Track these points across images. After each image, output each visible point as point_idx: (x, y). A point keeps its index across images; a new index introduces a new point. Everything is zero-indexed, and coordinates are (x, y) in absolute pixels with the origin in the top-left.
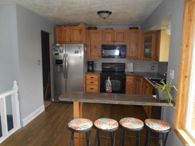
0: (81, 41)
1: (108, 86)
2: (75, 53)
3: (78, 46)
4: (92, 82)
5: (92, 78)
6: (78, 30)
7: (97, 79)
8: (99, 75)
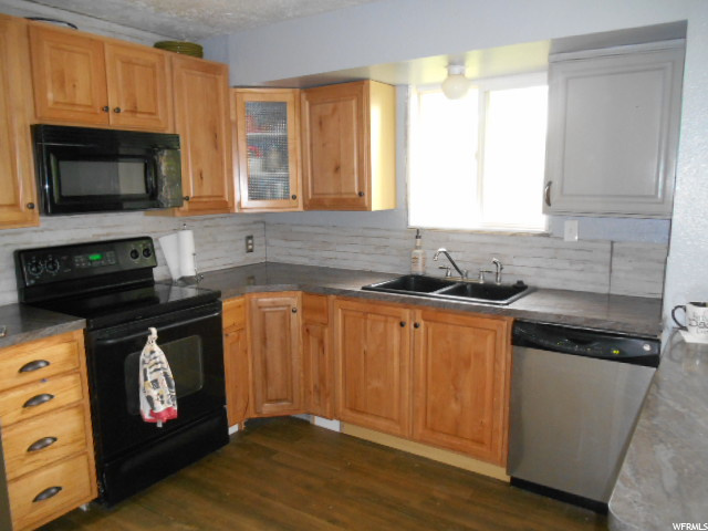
4: (33, 401)
7: (70, 367)
8: (79, 336)
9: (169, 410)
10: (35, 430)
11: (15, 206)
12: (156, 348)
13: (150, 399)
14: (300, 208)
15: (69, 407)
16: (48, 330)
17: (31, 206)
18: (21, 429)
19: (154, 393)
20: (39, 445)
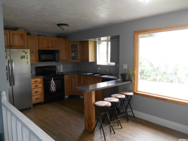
0: (22, 46)
1: (52, 86)
2: (21, 58)
3: (24, 51)
4: (36, 86)
5: (36, 81)
6: (19, 34)
7: (41, 82)
8: (43, 78)
9: (54, 90)
10: (36, 90)
11: (36, 61)
12: (53, 81)
13: (51, 88)
14: (80, 62)
15: (41, 87)
16: (39, 77)
17: (38, 61)
18: (34, 89)
19: (52, 87)
20: (36, 92)
